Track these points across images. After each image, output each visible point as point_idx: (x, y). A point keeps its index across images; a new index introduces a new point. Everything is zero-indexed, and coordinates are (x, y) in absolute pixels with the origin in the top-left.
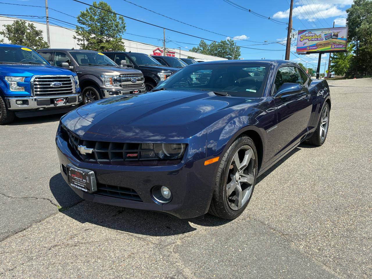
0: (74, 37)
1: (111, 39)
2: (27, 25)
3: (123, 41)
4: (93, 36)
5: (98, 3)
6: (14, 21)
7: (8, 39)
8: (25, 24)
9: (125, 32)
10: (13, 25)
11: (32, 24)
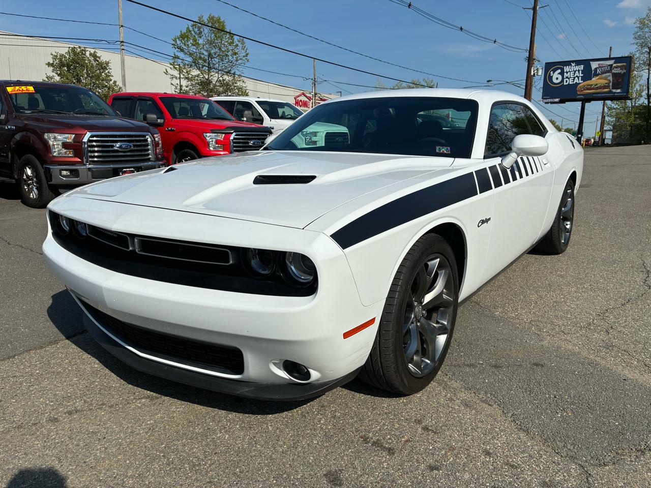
5: (205, 19)
6: (69, 47)
8: (85, 52)
11: (95, 52)
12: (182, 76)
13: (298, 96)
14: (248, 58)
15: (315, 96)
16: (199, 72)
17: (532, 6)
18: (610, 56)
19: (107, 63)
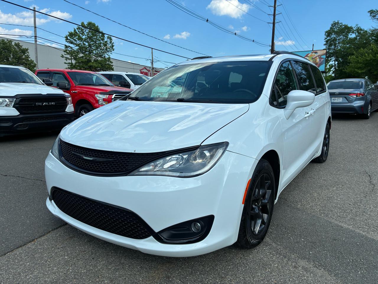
0: (62, 56)
3: (111, 60)
4: (81, 55)
5: (86, 23)
8: (11, 43)
11: (18, 43)
12: (72, 58)
13: (142, 69)
14: (114, 48)
15: (153, 70)
16: (83, 55)
17: (272, 22)
18: (313, 49)
19: (27, 50)
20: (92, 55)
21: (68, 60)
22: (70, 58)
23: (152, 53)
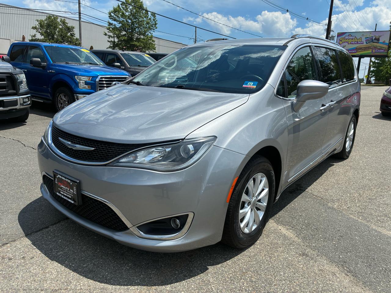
0: (104, 33)
1: (142, 37)
2: (59, 20)
3: (153, 39)
4: (124, 33)
6: (47, 16)
7: (40, 34)
8: (57, 19)
9: (156, 30)
10: (45, 20)
11: (64, 20)
12: (115, 36)
16: (126, 33)
18: (375, 30)
20: (134, 33)
21: (111, 38)
22: (113, 36)
23: (196, 31)
